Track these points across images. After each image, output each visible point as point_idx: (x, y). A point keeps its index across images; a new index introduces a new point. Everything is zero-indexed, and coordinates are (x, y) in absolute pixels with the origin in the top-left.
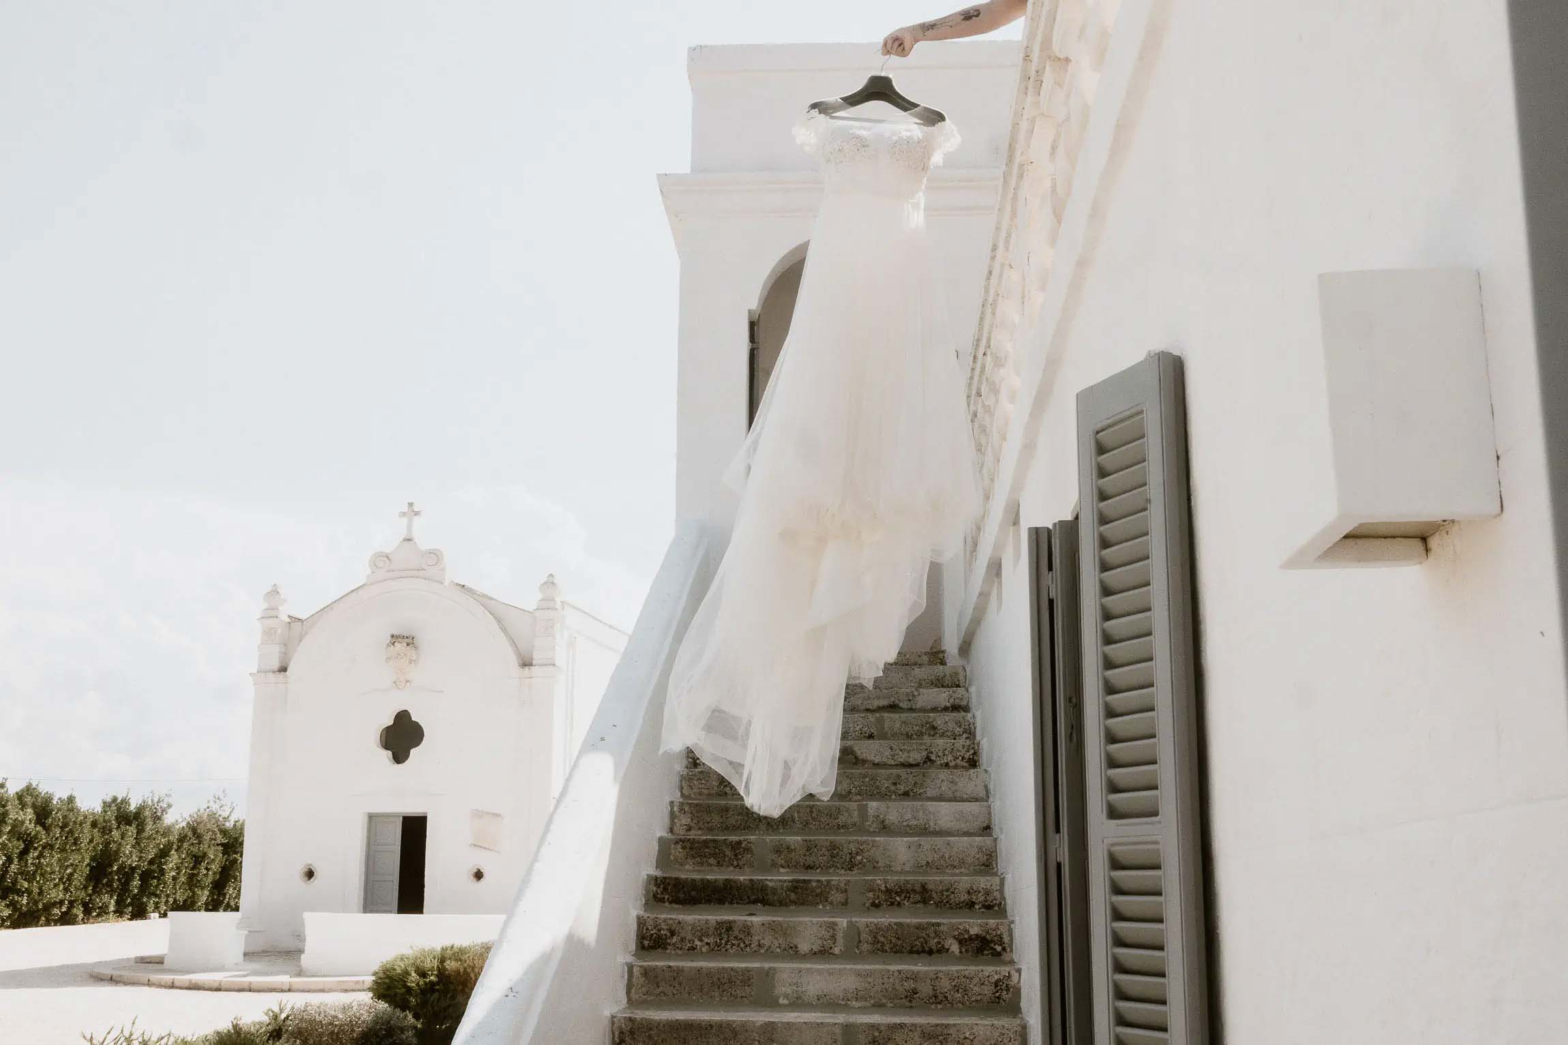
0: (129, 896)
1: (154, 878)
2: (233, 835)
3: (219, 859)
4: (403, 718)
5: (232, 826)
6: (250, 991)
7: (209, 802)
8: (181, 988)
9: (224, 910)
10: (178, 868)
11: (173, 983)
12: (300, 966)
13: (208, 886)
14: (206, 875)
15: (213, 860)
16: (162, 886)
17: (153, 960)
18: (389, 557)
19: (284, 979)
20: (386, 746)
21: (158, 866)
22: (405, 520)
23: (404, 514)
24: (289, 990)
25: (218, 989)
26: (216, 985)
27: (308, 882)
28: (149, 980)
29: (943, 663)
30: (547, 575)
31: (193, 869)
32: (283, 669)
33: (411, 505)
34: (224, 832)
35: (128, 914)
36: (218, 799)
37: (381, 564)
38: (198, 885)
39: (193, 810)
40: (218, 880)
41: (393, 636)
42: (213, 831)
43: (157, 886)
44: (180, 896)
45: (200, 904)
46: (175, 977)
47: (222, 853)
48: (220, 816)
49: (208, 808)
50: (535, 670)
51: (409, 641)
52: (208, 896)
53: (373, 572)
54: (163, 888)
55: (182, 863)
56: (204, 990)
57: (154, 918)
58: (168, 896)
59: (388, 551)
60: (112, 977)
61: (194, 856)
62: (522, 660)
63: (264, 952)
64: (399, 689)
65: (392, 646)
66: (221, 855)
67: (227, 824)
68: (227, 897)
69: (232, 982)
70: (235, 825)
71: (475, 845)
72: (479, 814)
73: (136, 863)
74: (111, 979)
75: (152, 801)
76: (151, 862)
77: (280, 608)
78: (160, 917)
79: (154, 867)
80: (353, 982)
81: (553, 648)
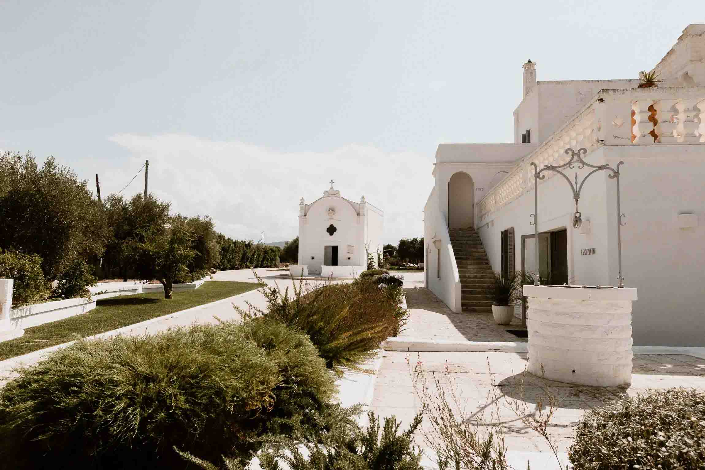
4: (332, 226)
20: (328, 232)
22: (331, 184)
27: (313, 260)
29: (474, 230)
30: (362, 196)
32: (305, 216)
33: (332, 180)
37: (326, 193)
50: (361, 216)
51: (333, 210)
53: (324, 195)
59: (327, 190)
62: (357, 214)
64: (331, 220)
65: (329, 211)
71: (348, 252)
72: (349, 246)
77: (304, 202)
81: (364, 211)
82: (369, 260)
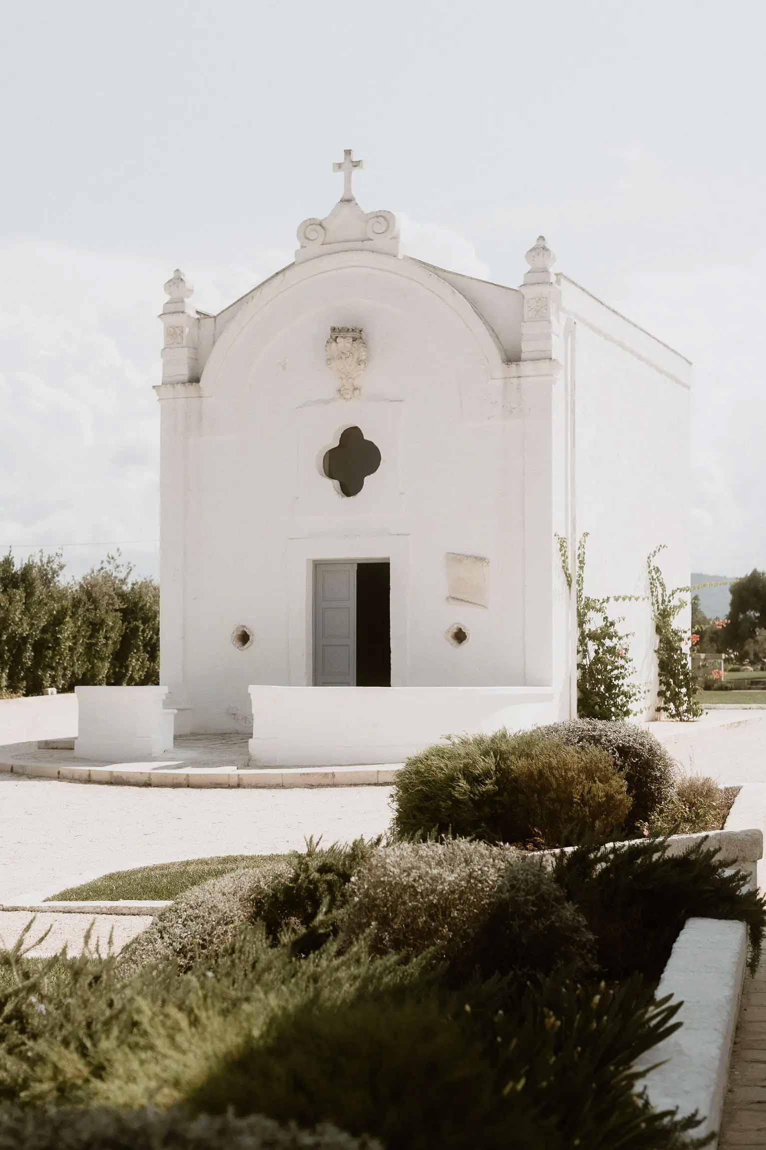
0: (22, 669)
1: (49, 648)
2: (132, 600)
3: (118, 626)
4: (351, 436)
5: (130, 589)
6: (188, 786)
7: (102, 562)
8: (100, 783)
9: (129, 684)
10: (74, 637)
11: (89, 775)
12: (248, 753)
13: (109, 657)
14: (106, 645)
15: (112, 628)
16: (58, 657)
17: (60, 745)
18: (324, 224)
19: (230, 771)
20: (331, 475)
21: (53, 636)
22: (341, 174)
23: (340, 166)
24: (239, 786)
25: (147, 785)
26: (144, 779)
27: (242, 648)
28: (59, 773)
30: (537, 237)
31: (91, 637)
32: (195, 380)
33: (348, 152)
34: (122, 596)
35: (22, 690)
36: (112, 558)
37: (312, 236)
38: (97, 656)
39: (86, 571)
40: (119, 650)
41: (334, 329)
42: (110, 595)
43: (52, 658)
44: (78, 668)
45: (101, 677)
46: (91, 768)
47: (122, 620)
48: (116, 577)
49: (102, 568)
50: (526, 368)
51: (357, 335)
52: (109, 669)
53: (302, 247)
54: (59, 659)
55: (78, 632)
56: (130, 785)
57: (52, 694)
58: (65, 669)
59: (320, 216)
60: (12, 768)
61: (91, 623)
62: (506, 356)
63: (193, 734)
64: (344, 398)
65: (334, 344)
66: (121, 622)
67: (125, 588)
68: (131, 669)
69: (166, 775)
70: (133, 588)
71: (453, 598)
72: (455, 558)
73: (27, 633)
74: (12, 770)
75: (41, 561)
76: (44, 630)
77: (186, 300)
78: (58, 692)
79: (48, 636)
80: (321, 774)
81: (548, 337)
82: (592, 646)
